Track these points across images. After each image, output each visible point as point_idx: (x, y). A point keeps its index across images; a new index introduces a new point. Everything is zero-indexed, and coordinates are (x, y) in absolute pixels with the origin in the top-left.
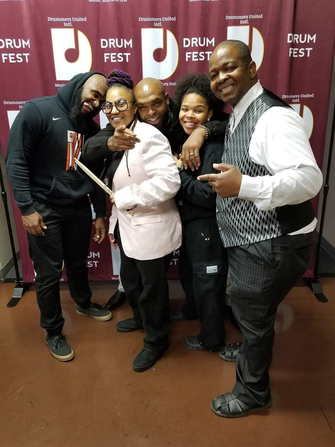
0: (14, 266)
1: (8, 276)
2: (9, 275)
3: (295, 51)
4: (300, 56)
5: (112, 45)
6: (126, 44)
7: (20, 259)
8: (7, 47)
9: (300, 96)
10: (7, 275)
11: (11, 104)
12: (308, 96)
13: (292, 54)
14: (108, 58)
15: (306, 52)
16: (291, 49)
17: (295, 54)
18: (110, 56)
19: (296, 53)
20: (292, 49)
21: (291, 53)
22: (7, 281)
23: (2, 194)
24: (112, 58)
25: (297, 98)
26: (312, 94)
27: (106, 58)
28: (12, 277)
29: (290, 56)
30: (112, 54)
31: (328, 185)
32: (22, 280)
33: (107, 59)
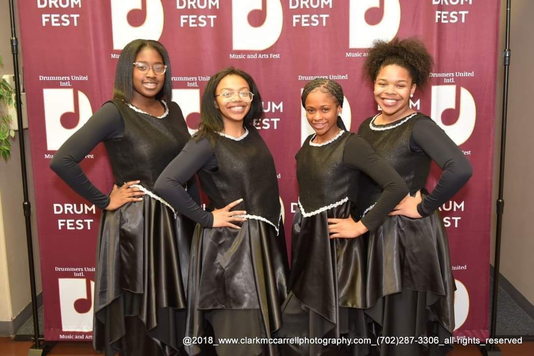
0: (32, 317)
1: (22, 332)
2: (23, 330)
3: (444, 15)
4: (451, 21)
5: (191, 5)
6: (212, 4)
7: (43, 306)
8: (50, 6)
9: (455, 74)
10: (20, 330)
11: (49, 79)
12: (466, 74)
13: (440, 20)
14: (186, 21)
15: (459, 16)
16: (437, 12)
17: (444, 19)
18: (188, 19)
19: (446, 17)
20: (440, 12)
21: (439, 18)
22: (20, 339)
23: (24, 205)
24: (191, 21)
25: (451, 77)
26: (471, 72)
27: (182, 21)
28: (28, 333)
29: (437, 21)
30: (191, 17)
31: (502, 199)
32: (43, 336)
33: (184, 23)
